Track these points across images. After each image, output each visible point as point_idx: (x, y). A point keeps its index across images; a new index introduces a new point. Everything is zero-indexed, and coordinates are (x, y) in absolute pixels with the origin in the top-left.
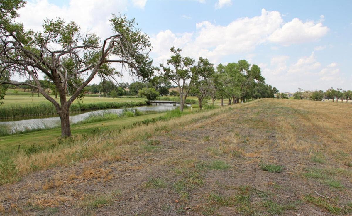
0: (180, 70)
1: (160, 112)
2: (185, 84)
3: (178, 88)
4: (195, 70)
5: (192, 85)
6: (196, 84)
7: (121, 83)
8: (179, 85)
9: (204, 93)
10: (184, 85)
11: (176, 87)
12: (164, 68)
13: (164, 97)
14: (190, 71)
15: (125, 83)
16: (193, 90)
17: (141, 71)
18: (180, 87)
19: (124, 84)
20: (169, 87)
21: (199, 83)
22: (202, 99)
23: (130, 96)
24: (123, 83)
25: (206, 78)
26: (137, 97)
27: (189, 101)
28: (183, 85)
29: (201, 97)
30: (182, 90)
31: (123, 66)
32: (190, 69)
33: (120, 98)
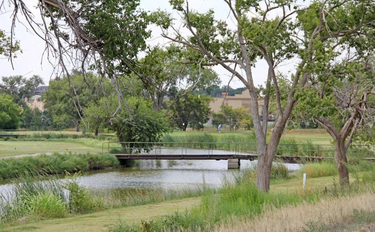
0: (254, 20)
1: (173, 196)
2: (274, 76)
3: (246, 94)
4: (316, 21)
5: (305, 81)
6: (321, 79)
7: (8, 76)
8: (249, 85)
9: (358, 115)
10: (272, 82)
11: (240, 91)
12: (188, 16)
13: (189, 132)
14: (298, 25)
15: (28, 77)
16: (308, 103)
17: (95, 31)
18: (254, 92)
19: (24, 81)
20: (209, 91)
21: (334, 72)
22: (348, 140)
23: (46, 132)
24: (18, 79)
25: (366, 53)
26: (80, 133)
27: (294, 147)
28: (268, 84)
29: (344, 130)
30: (261, 103)
31: (16, 6)
32: (296, 15)
33: (7, 138)
